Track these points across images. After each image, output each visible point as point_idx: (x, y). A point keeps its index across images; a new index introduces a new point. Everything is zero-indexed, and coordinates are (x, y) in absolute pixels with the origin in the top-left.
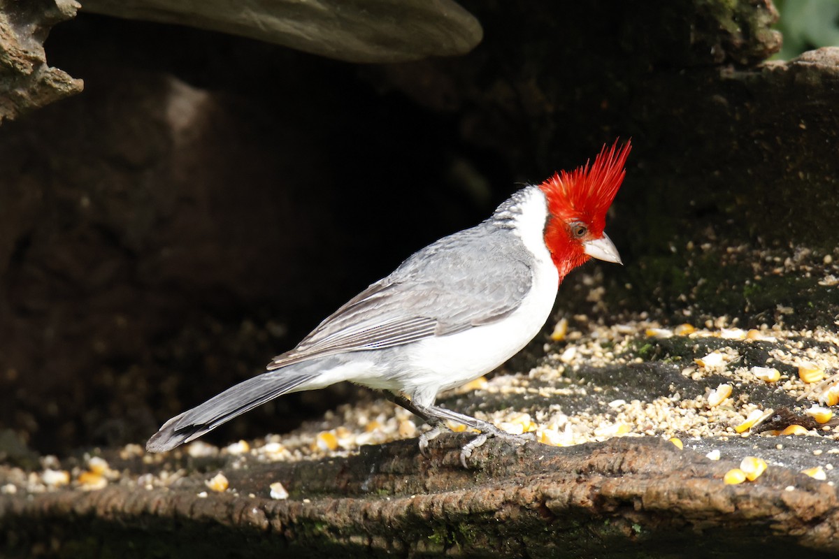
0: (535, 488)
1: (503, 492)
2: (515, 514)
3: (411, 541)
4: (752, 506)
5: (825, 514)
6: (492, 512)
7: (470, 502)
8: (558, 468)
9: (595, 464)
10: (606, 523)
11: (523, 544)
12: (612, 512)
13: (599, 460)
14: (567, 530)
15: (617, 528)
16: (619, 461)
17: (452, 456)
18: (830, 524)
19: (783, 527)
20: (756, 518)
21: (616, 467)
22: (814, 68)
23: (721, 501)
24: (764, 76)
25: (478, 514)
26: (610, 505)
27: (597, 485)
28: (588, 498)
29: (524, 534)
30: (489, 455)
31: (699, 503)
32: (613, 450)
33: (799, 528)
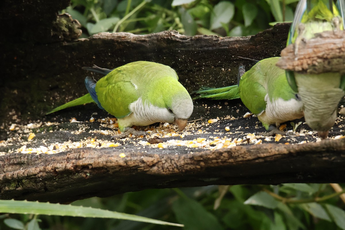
0: (51, 166)
1: (39, 168)
2: (44, 174)
3: (3, 187)
4: (132, 163)
5: (157, 163)
6: (35, 175)
7: (27, 172)
8: (55, 160)
9: (70, 157)
10: (77, 174)
11: (45, 184)
12: (80, 170)
13: (71, 156)
14: (62, 178)
15: (81, 175)
16: (78, 155)
17: (13, 161)
18: (157, 166)
19: (142, 168)
20: (133, 166)
21: (77, 157)
22: (100, 39)
23: (121, 162)
24: (80, 43)
25: (30, 176)
26: (79, 168)
27: (75, 163)
28: (72, 167)
29: (46, 181)
30: (27, 159)
31: (113, 164)
32: (75, 152)
33: (148, 168)
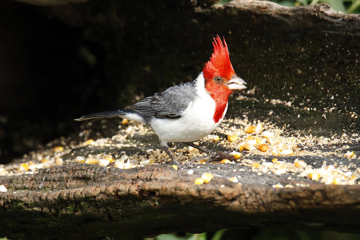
0: (114, 187)
1: (100, 188)
2: (105, 198)
3: (60, 209)
4: (206, 194)
5: (237, 196)
6: (95, 197)
7: (85, 192)
8: (124, 178)
9: (140, 176)
10: (144, 201)
11: (108, 210)
12: (147, 197)
13: (141, 174)
14: (127, 204)
15: (148, 203)
16: (150, 175)
17: (78, 173)
18: (239, 201)
19: (219, 202)
20: (208, 199)
21: (149, 178)
22: (235, 8)
23: (193, 192)
24: (214, 11)
25: (89, 198)
26: (146, 194)
27: (140, 185)
28: (136, 190)
29: (108, 206)
30: (94, 173)
31: (184, 193)
32: (148, 170)
33: (226, 203)
